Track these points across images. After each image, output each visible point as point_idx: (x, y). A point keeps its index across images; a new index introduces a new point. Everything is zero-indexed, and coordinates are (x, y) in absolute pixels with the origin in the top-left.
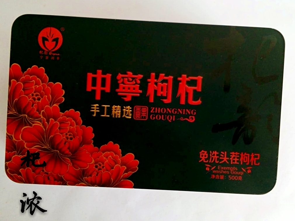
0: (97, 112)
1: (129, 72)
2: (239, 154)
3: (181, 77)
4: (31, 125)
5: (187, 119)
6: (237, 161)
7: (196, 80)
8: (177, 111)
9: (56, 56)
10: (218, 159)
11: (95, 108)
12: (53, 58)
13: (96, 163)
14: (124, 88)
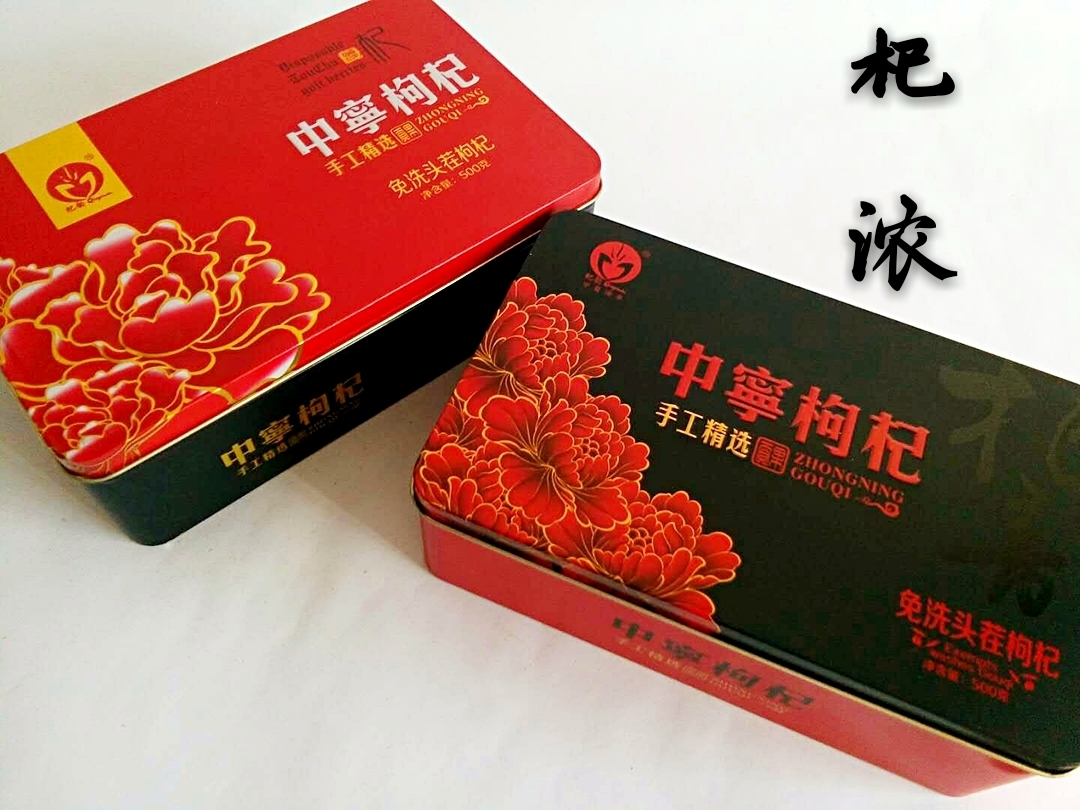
0: (669, 420)
1: (761, 369)
2: (1005, 631)
3: (878, 415)
5: (879, 506)
6: (999, 649)
7: (913, 433)
8: (858, 480)
9: (616, 293)
10: (947, 625)
11: (669, 411)
12: (609, 294)
13: (634, 525)
14: (744, 394)
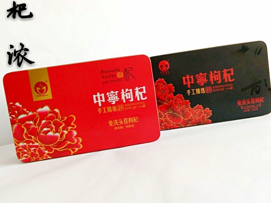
0: (190, 93)
1: (200, 73)
2: (254, 99)
3: (223, 70)
4: (162, 104)
5: (229, 88)
6: (255, 102)
7: (230, 71)
8: (224, 85)
9: (168, 73)
10: (246, 103)
11: (189, 92)
12: (166, 74)
13: (193, 115)
14: (200, 80)
